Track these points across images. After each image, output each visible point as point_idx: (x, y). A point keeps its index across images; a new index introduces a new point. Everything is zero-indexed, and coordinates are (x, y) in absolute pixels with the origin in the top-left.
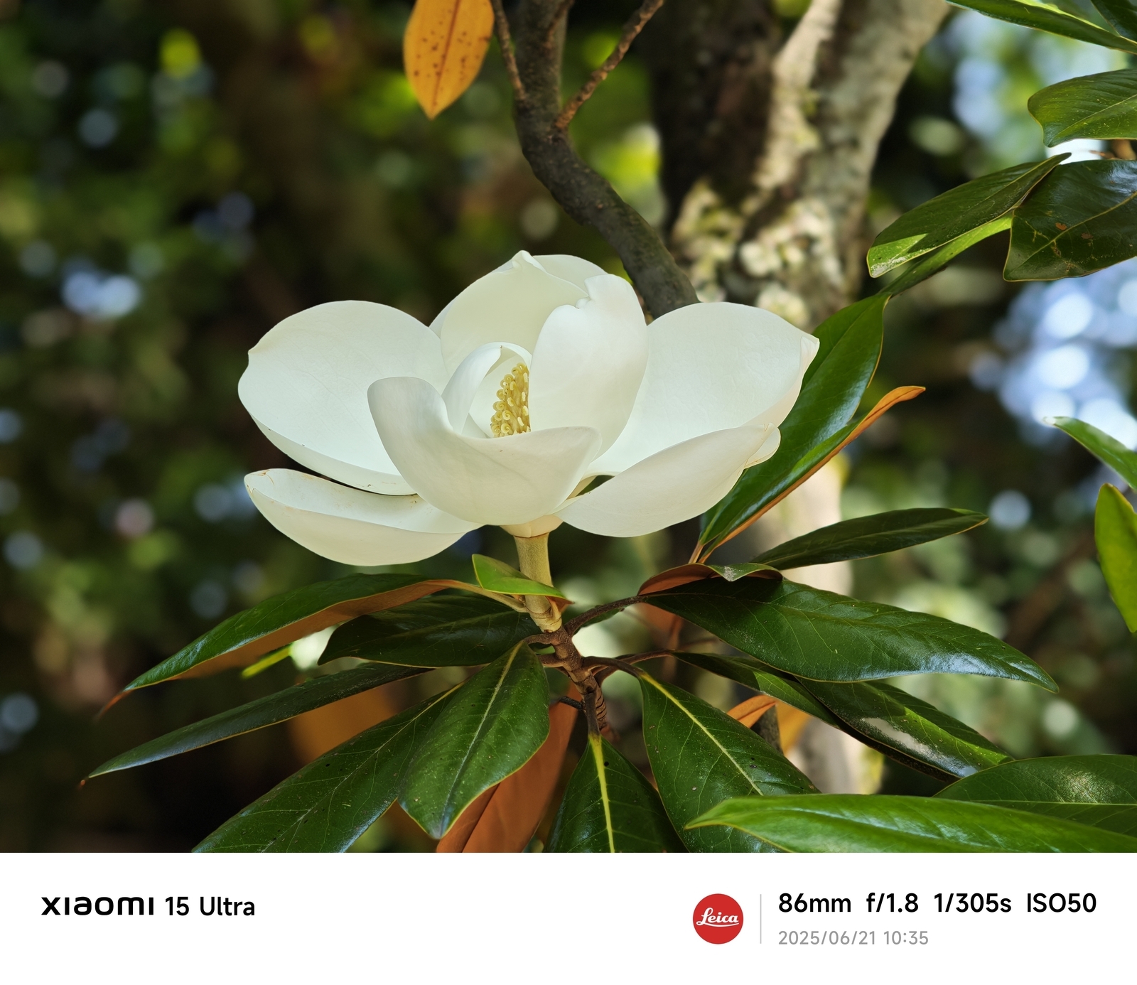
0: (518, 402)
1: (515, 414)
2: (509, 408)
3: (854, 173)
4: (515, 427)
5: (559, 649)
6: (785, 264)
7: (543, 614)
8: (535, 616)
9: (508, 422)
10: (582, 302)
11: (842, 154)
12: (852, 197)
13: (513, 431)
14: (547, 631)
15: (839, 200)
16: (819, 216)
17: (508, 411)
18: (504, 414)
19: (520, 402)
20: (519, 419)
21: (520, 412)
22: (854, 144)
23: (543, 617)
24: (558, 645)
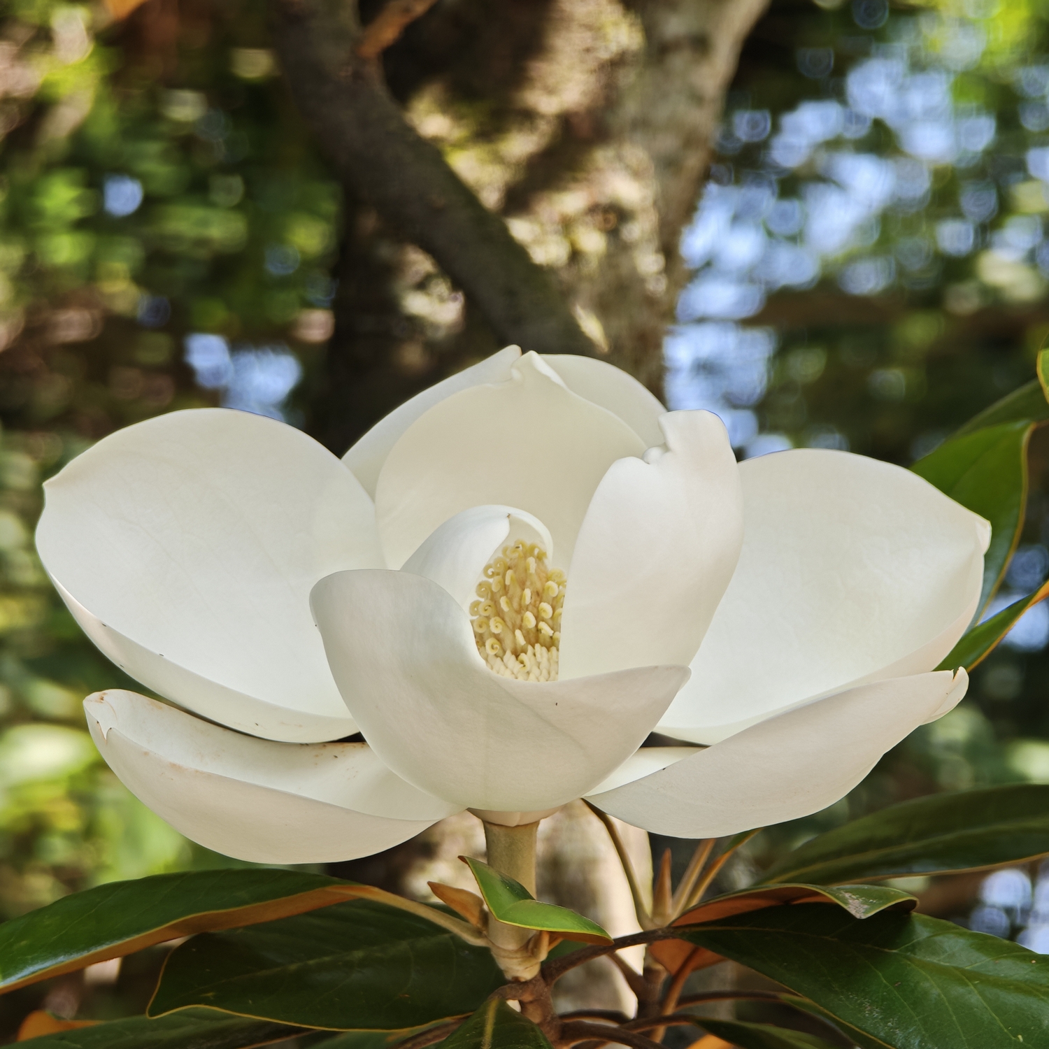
0: (516, 605)
1: (510, 624)
2: (499, 613)
3: (697, 98)
4: (508, 644)
5: (531, 1008)
6: (575, 255)
7: (516, 952)
8: (503, 953)
9: (498, 638)
10: (655, 453)
11: (678, 61)
12: (690, 140)
13: (504, 652)
14: (516, 980)
15: (667, 143)
16: (636, 174)
17: (498, 619)
18: (492, 623)
19: (520, 605)
20: (518, 633)
21: (518, 622)
22: (701, 44)
23: (514, 956)
24: (531, 1002)
